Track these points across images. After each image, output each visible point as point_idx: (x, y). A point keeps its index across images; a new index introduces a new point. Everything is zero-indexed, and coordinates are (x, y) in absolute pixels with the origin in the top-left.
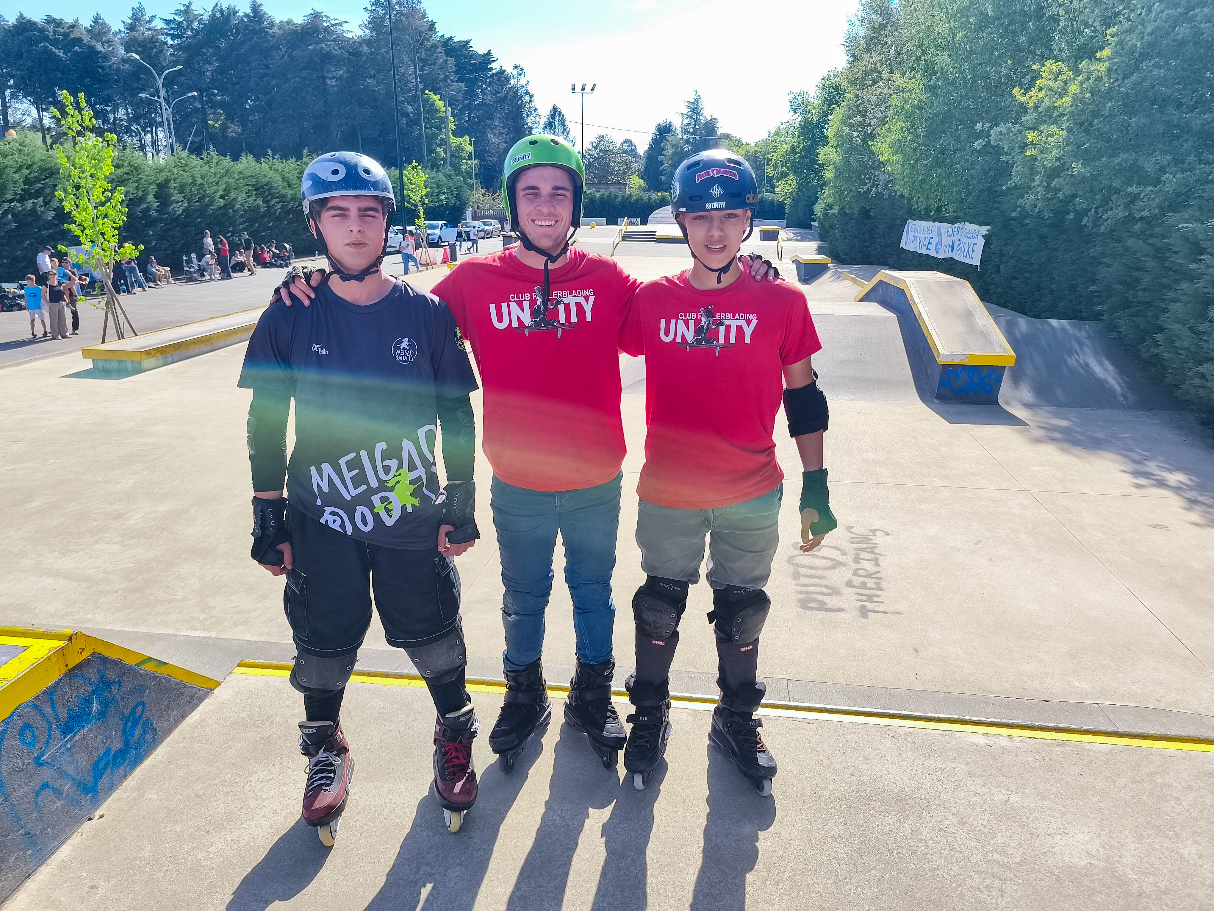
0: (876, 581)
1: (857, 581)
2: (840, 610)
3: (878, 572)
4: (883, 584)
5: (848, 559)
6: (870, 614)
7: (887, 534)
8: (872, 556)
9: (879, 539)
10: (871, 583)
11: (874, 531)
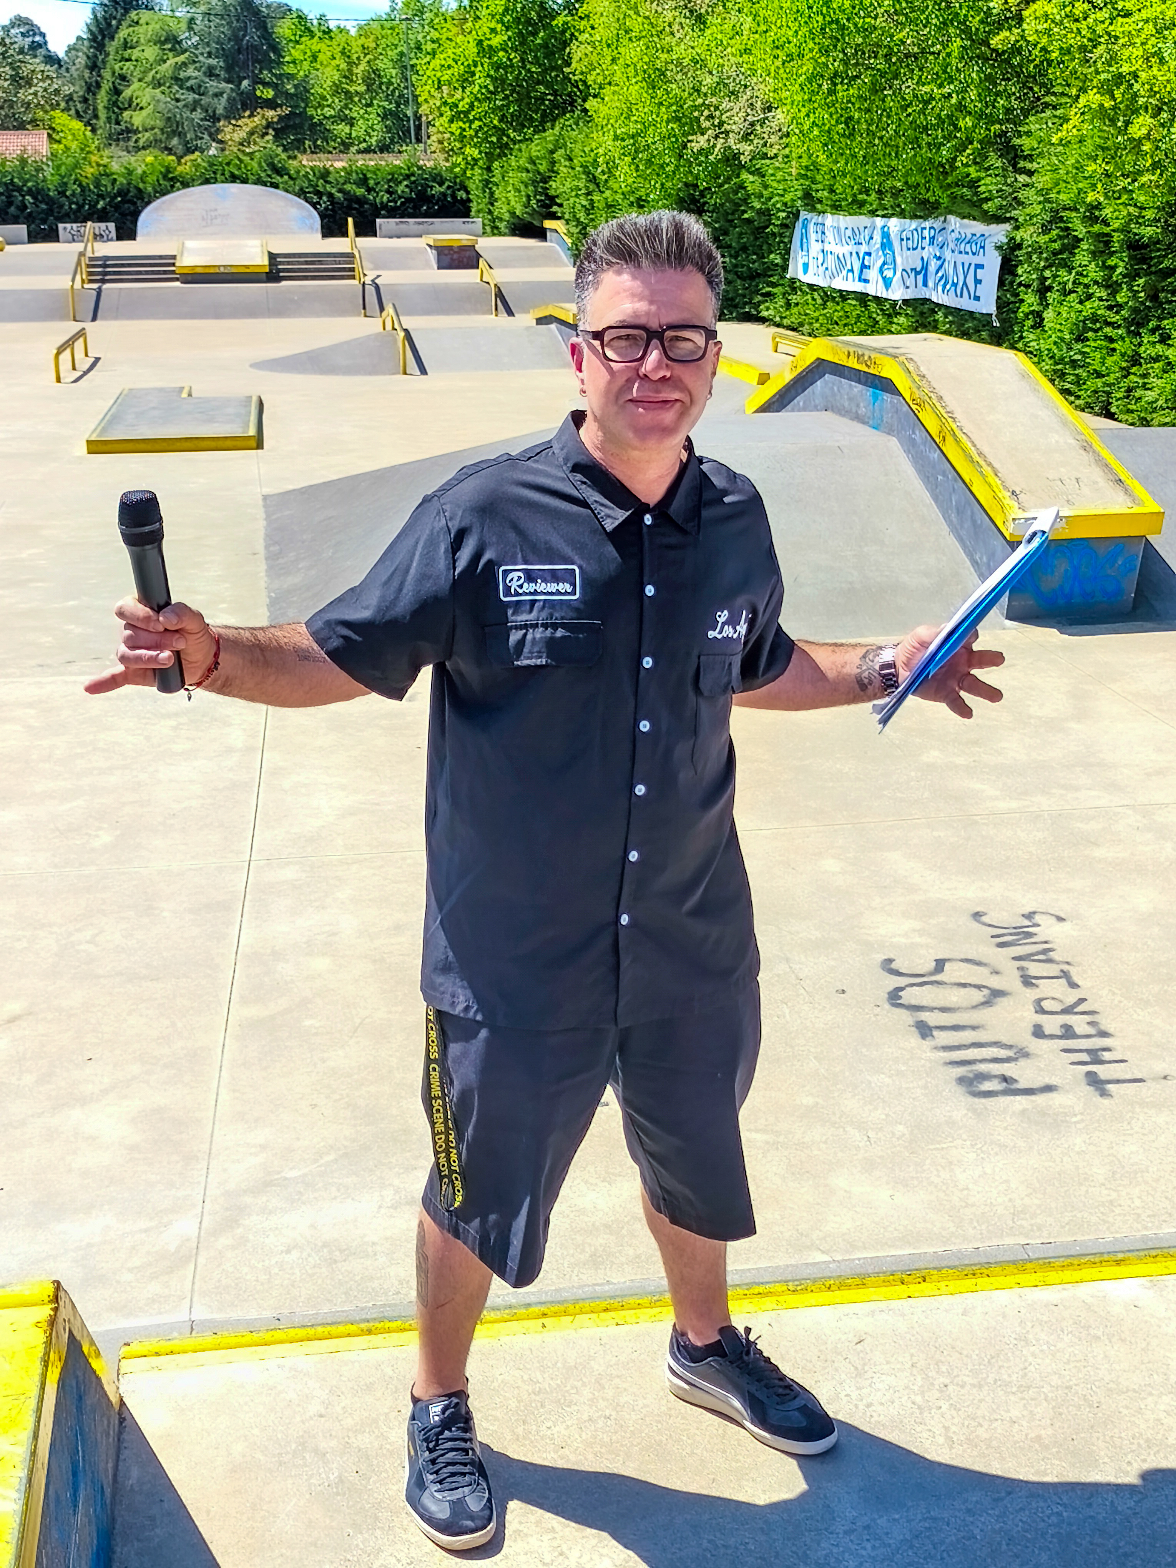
0: (1088, 1018)
1: (1052, 1024)
2: (1048, 1089)
3: (1082, 1000)
4: (1106, 1024)
5: (1010, 980)
6: (1110, 1087)
7: (1060, 919)
8: (1052, 970)
9: (1047, 929)
10: (1079, 1024)
11: (1029, 916)
